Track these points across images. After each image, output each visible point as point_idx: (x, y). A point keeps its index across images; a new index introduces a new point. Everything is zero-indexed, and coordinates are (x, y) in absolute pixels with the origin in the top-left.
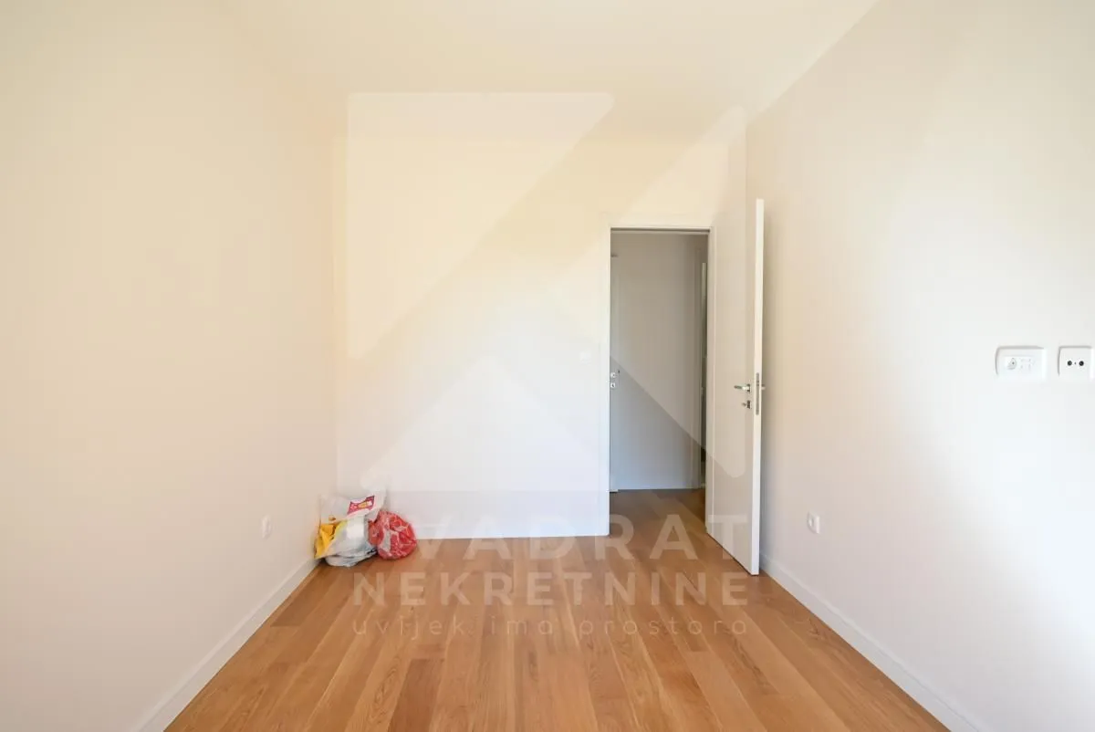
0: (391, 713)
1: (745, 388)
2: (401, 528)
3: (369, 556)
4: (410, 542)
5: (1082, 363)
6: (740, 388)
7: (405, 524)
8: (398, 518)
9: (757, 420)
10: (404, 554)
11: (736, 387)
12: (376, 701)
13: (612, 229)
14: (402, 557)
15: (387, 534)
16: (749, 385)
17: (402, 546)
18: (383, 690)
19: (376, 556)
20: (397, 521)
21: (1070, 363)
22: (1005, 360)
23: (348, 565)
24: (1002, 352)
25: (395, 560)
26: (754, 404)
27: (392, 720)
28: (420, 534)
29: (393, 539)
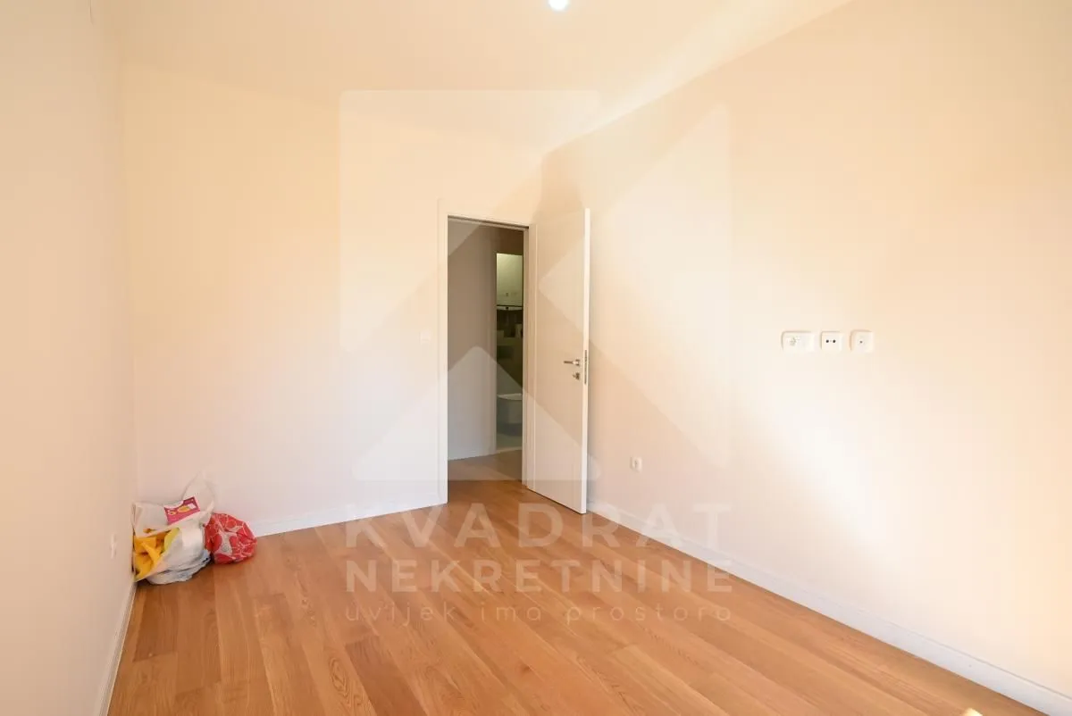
0: (364, 694)
1: (575, 363)
2: (236, 528)
3: (203, 566)
4: (249, 541)
5: (834, 341)
6: (571, 363)
7: (239, 523)
8: (230, 518)
9: (585, 387)
10: (250, 554)
11: (566, 362)
12: (340, 689)
13: (449, 217)
14: (247, 559)
15: (225, 537)
16: (577, 360)
17: (244, 546)
18: (337, 678)
19: (212, 562)
20: (230, 522)
21: (827, 341)
22: (788, 339)
23: (183, 580)
24: (786, 334)
25: (237, 563)
26: (582, 376)
27: (370, 698)
28: (257, 533)
29: (232, 540)
